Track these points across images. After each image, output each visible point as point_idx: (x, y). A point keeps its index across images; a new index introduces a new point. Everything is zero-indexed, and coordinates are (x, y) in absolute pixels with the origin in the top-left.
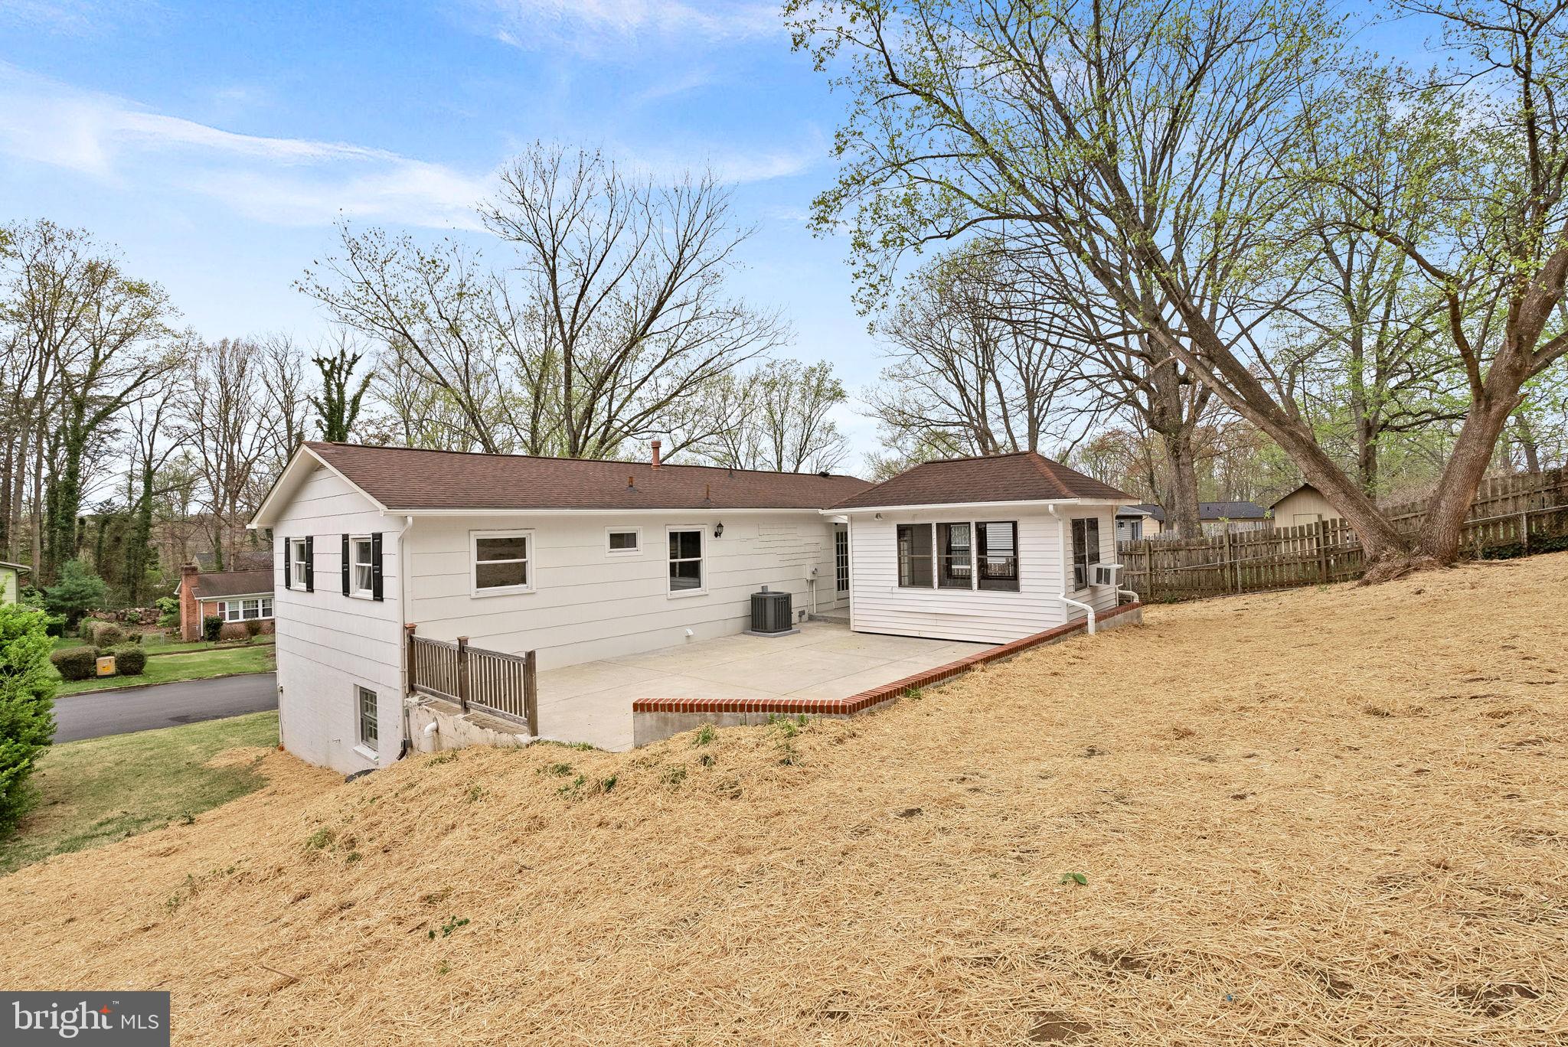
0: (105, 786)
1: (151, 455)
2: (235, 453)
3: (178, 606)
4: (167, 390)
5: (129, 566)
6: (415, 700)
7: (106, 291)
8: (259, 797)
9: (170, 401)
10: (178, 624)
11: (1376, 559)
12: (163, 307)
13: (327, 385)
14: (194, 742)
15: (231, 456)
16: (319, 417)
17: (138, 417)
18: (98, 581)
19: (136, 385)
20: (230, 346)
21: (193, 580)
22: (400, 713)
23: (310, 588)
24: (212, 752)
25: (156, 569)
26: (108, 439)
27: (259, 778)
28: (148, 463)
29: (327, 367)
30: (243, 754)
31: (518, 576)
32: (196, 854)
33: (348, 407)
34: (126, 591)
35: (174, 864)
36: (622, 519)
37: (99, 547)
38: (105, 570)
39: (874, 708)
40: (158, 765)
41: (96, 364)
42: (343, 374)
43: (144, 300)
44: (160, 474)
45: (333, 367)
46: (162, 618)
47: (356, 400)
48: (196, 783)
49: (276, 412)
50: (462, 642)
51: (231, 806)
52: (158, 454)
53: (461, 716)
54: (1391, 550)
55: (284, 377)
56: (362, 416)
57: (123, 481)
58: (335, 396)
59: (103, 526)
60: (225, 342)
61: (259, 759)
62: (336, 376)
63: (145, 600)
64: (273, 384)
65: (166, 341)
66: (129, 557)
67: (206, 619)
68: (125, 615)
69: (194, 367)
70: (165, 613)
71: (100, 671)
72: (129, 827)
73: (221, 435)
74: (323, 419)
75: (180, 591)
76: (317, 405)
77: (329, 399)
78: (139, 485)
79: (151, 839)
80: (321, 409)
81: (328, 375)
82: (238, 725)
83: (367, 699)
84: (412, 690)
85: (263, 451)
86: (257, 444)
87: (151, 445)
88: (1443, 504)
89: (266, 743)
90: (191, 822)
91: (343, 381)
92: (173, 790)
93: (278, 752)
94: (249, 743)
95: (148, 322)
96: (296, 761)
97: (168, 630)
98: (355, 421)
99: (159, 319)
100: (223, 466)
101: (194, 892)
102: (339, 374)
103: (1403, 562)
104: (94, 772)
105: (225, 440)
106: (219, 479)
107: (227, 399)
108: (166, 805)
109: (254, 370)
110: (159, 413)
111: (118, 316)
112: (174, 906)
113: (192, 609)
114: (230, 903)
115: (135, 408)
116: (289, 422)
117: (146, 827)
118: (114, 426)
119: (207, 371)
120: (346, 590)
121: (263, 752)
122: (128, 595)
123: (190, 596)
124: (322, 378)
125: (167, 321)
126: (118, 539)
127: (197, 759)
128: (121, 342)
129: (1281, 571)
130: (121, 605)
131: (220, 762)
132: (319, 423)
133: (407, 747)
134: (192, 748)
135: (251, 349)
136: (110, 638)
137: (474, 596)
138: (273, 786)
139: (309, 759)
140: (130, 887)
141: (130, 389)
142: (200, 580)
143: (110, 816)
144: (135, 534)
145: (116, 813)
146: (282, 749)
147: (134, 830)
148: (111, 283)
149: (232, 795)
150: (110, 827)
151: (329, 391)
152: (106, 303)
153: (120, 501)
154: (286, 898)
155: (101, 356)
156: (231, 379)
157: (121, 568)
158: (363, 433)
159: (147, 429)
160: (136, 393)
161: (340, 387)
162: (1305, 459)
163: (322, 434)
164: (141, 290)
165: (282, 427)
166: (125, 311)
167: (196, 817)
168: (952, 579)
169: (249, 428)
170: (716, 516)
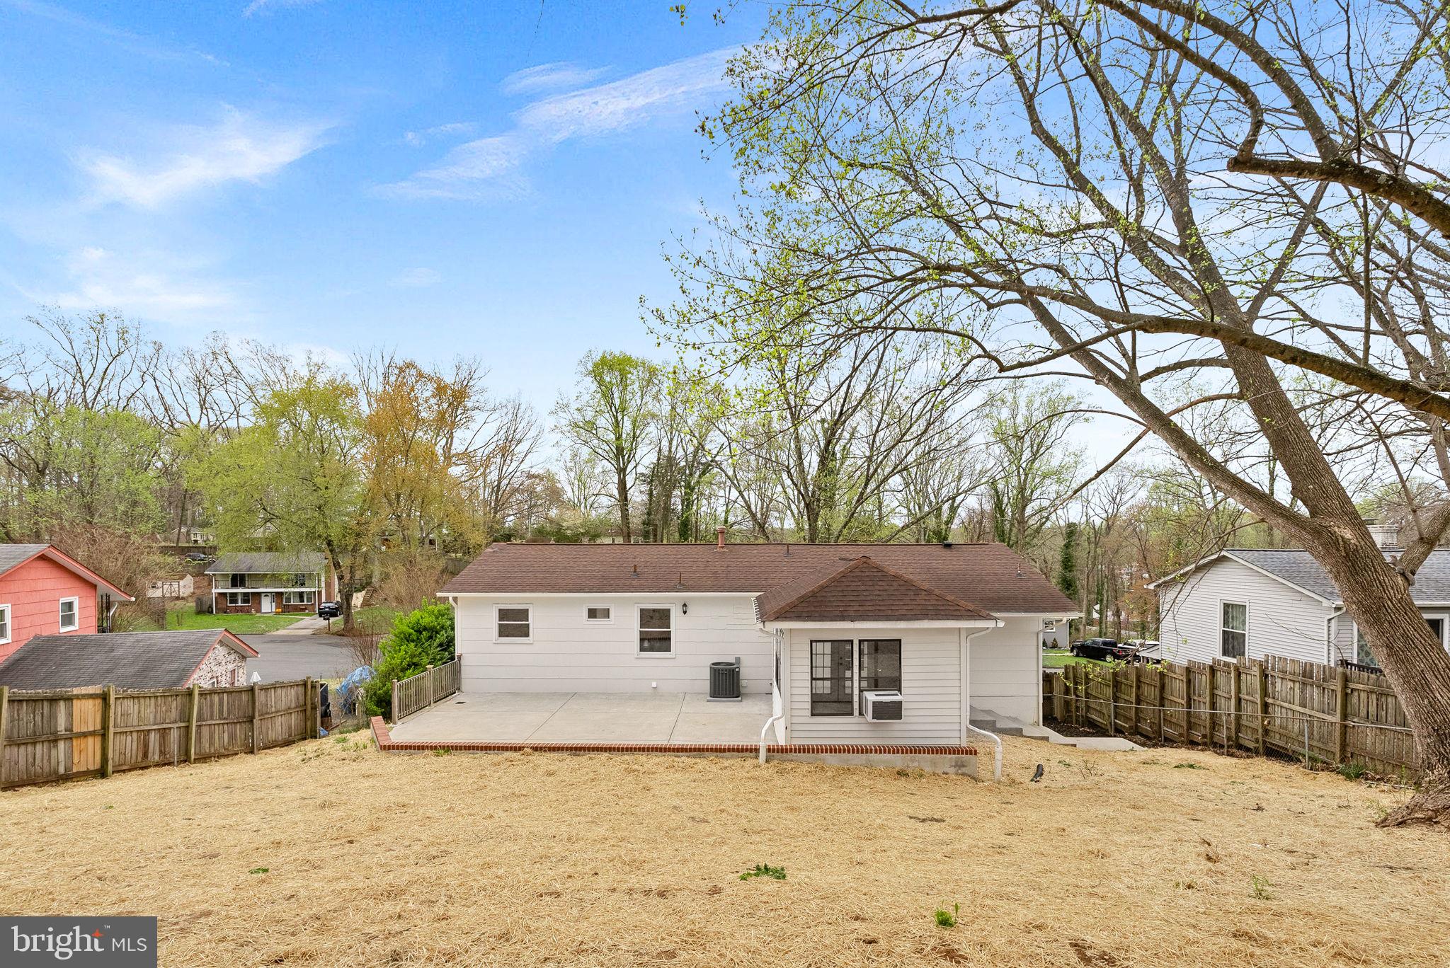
31: (524, 631)
36: (598, 599)
137: (498, 641)
170: (683, 598)
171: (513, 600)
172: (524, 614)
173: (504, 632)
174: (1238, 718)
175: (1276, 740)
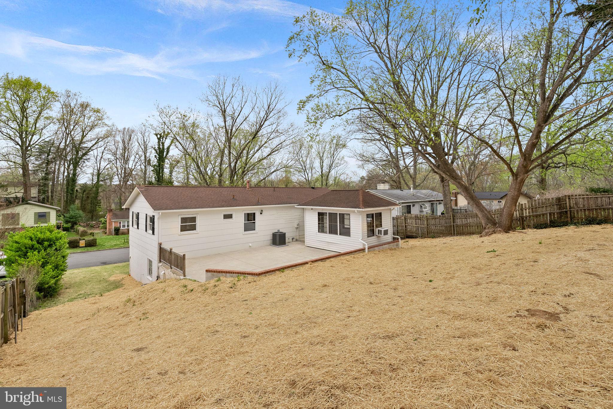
0: (80, 284)
1: (100, 167)
2: (127, 167)
3: (106, 221)
4: (105, 145)
5: (91, 207)
6: (161, 264)
7: (87, 112)
8: (120, 290)
9: (106, 149)
10: (106, 229)
11: (485, 228)
12: (105, 117)
13: (159, 142)
14: (106, 272)
15: (125, 169)
16: (156, 154)
17: (96, 155)
18: (81, 212)
19: (96, 143)
20: (126, 130)
21: (111, 214)
22: (157, 268)
23: (138, 228)
24: (110, 275)
25: (100, 208)
26: (86, 161)
27: (122, 284)
28: (99, 171)
29: (159, 136)
30: (119, 277)
31: (193, 228)
32: (101, 304)
33: (165, 151)
34: (90, 215)
35: (95, 306)
36: (227, 210)
37: (82, 200)
38: (83, 208)
39: (267, 274)
40: (95, 279)
41: (83, 137)
42: (164, 139)
43: (99, 114)
44: (102, 174)
45: (161, 136)
46: (101, 226)
47: (168, 148)
48: (105, 284)
49: (141, 153)
50: (171, 249)
51: (112, 292)
52: (102, 168)
53: (170, 270)
54: (489, 225)
55: (144, 140)
56: (170, 154)
57: (90, 176)
58: (161, 147)
59: (84, 192)
60: (124, 129)
61: (123, 278)
62: (161, 140)
63: (96, 219)
64: (140, 143)
65: (106, 128)
66: (91, 204)
67: (115, 227)
68: (89, 224)
69: (114, 137)
70: (102, 224)
71: (81, 245)
72: (86, 296)
73: (123, 161)
74: (157, 155)
75: (107, 217)
76: (155, 150)
77: (159, 148)
78: (95, 178)
79: (91, 299)
80: (156, 151)
81: (159, 139)
82: (119, 267)
83: (150, 262)
84: (160, 261)
85: (136, 166)
86: (134, 164)
87: (100, 164)
88: (505, 211)
89: (125, 273)
90: (102, 295)
91: (164, 141)
92: (98, 286)
93: (129, 276)
94: (121, 273)
95: (100, 122)
96: (133, 279)
97: (103, 230)
98: (168, 156)
99: (103, 121)
100: (123, 171)
101: (98, 312)
102: (163, 139)
103: (493, 229)
104: (77, 280)
105: (124, 163)
106: (121, 177)
107: (125, 149)
108: (95, 291)
109: (134, 138)
110: (103, 153)
111: (90, 120)
112: (93, 315)
113: (110, 224)
114: (106, 314)
115: (95, 151)
116: (145, 157)
117: (90, 296)
118: (88, 157)
119: (119, 138)
120: (146, 230)
121: (125, 276)
122: (91, 217)
123: (110, 219)
124: (157, 140)
125: (106, 121)
126: (88, 197)
127: (106, 277)
128: (91, 129)
129: (470, 228)
130: (88, 220)
131: (112, 279)
132: (155, 156)
133: (158, 277)
134: (105, 274)
135: (133, 131)
136: (84, 234)
137: (179, 234)
138: (125, 286)
139: (137, 280)
140: (85, 311)
141: (93, 145)
142: (113, 214)
143: (81, 293)
144: (93, 195)
145: (83, 292)
146: (130, 276)
147: (87, 297)
148: (88, 109)
149: (114, 289)
150: (81, 296)
151: (159, 145)
152: (87, 115)
153: (89, 183)
154: (117, 314)
155: (85, 134)
156: (126, 141)
157: (89, 207)
158: (171, 160)
159: (99, 158)
160: (96, 146)
161: (163, 143)
162: (463, 192)
163: (156, 160)
164: (98, 111)
165: (143, 158)
166: (93, 118)
167: (103, 294)
168: (333, 231)
169: (132, 158)
170: (260, 208)
171: (188, 213)
172: (193, 219)
173: (183, 229)
174: (398, 230)
175: (409, 234)
